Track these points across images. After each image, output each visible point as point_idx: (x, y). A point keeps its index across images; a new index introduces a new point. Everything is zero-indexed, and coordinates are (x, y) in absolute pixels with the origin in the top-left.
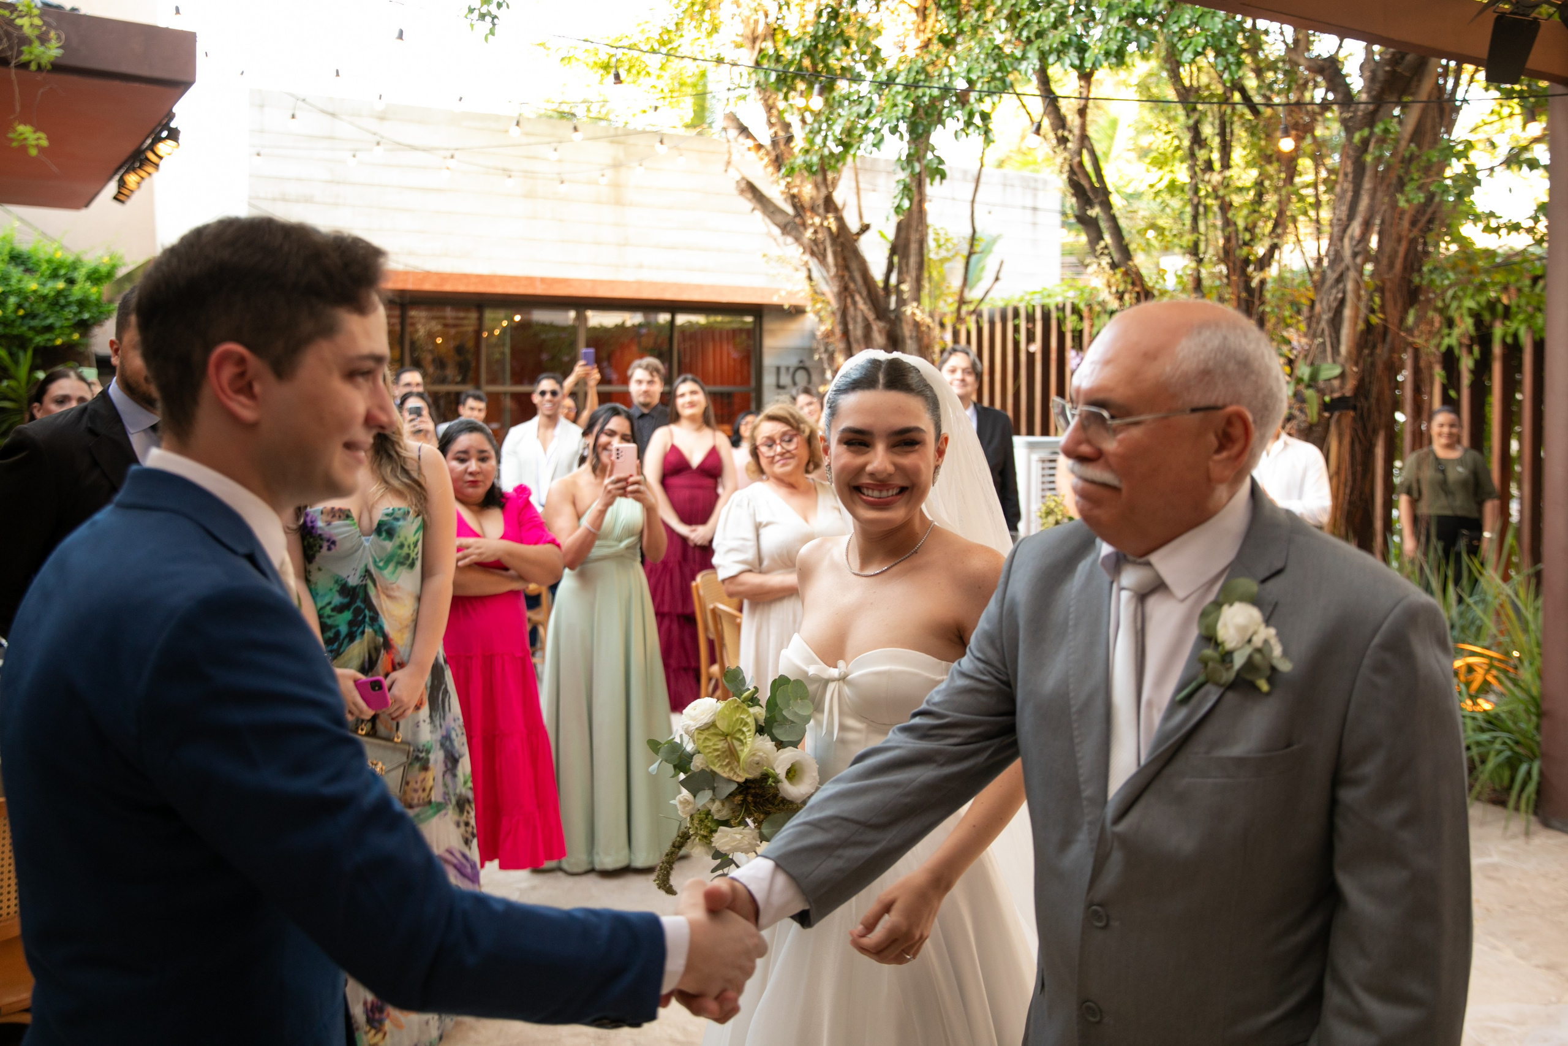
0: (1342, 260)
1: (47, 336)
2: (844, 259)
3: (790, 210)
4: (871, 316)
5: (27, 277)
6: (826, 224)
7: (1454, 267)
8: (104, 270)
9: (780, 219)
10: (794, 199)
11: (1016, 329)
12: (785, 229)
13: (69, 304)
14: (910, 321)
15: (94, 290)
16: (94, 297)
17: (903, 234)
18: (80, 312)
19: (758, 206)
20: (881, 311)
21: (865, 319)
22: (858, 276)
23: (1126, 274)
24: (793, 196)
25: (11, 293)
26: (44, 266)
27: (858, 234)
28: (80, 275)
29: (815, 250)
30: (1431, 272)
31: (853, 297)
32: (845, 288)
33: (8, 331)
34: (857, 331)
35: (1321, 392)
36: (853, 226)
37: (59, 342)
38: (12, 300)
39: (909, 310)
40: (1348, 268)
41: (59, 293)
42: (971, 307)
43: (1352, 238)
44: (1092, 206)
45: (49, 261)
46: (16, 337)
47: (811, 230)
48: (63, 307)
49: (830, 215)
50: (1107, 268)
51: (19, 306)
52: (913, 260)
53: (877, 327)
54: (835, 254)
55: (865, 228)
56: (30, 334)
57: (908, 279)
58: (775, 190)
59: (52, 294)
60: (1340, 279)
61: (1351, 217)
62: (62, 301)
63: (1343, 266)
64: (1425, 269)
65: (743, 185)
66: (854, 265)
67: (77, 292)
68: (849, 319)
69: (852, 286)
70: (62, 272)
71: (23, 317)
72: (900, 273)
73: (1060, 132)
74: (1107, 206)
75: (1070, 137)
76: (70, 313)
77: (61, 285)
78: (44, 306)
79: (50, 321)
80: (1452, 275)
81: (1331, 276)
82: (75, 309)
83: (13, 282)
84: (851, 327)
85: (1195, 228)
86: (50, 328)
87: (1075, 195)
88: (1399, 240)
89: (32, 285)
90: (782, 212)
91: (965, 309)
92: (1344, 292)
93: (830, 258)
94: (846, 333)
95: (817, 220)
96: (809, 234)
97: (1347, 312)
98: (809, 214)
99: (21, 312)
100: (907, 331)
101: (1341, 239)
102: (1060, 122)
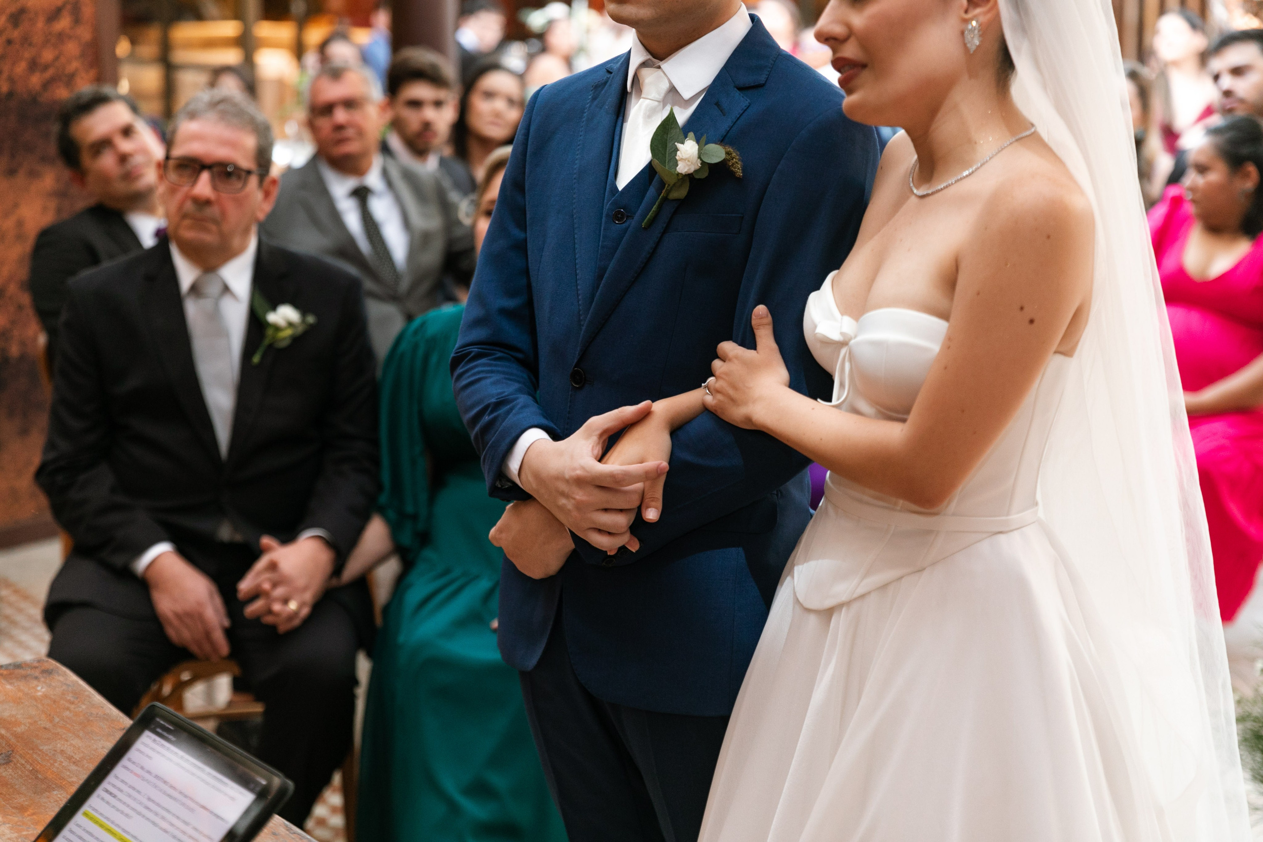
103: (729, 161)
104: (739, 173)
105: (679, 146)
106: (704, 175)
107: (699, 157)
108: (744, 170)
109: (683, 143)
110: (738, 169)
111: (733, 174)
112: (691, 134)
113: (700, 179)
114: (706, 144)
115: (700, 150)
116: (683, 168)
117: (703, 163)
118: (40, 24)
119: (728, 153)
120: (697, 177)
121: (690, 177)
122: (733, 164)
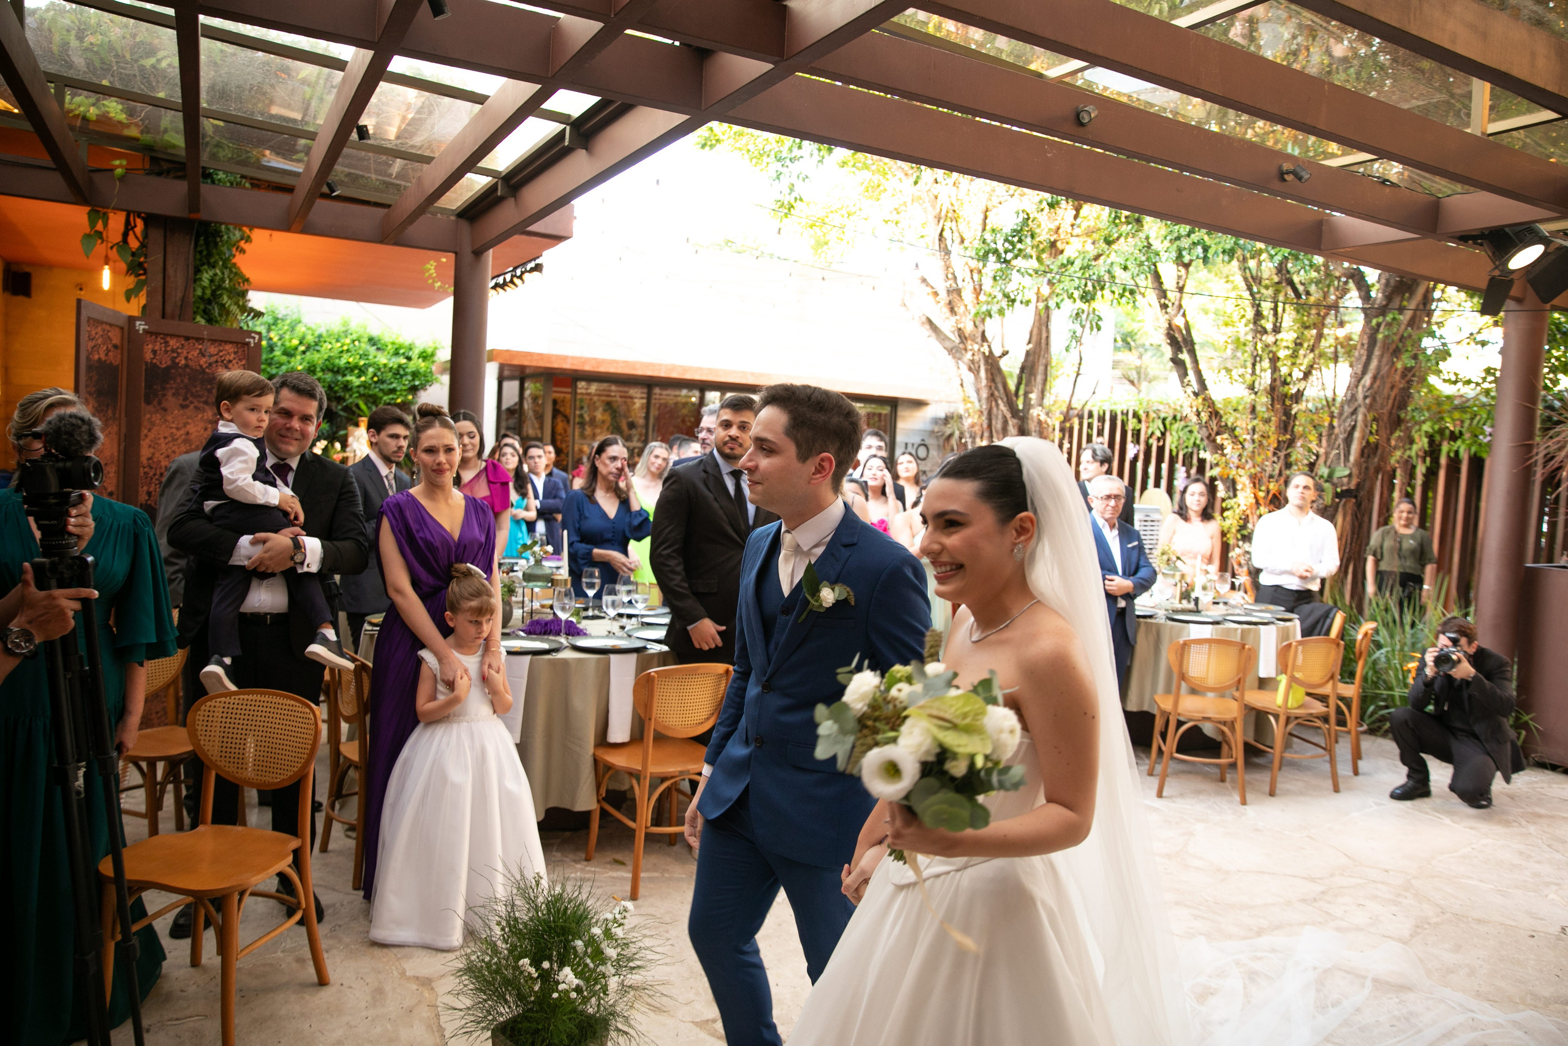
0: (1356, 400)
1: (391, 396)
2: (992, 374)
3: (957, 340)
4: (1008, 415)
5: (379, 354)
6: (982, 350)
7: (1428, 409)
8: (429, 351)
9: (948, 344)
10: (960, 332)
11: (1090, 426)
12: (950, 351)
13: (406, 374)
14: (1036, 420)
15: (423, 364)
16: (422, 370)
17: (1031, 358)
18: (413, 380)
19: (933, 335)
20: (1014, 412)
21: (1004, 417)
22: (1000, 386)
23: (1204, 399)
24: (960, 329)
25: (370, 365)
26: (390, 347)
27: (1000, 357)
28: (414, 354)
29: (973, 368)
30: (1413, 410)
31: (996, 401)
32: (992, 395)
33: (366, 391)
34: (998, 425)
35: (1335, 485)
36: (997, 352)
37: (399, 401)
38: (371, 370)
39: (1035, 412)
40: (1360, 406)
41: (400, 366)
42: (1076, 412)
43: (1364, 386)
44: (1182, 352)
45: (393, 343)
46: (371, 396)
47: (970, 354)
48: (402, 377)
49: (985, 344)
50: (1192, 395)
51: (375, 375)
52: (1039, 378)
53: (1012, 423)
54: (987, 370)
55: (1005, 353)
56: (381, 394)
57: (1036, 390)
58: (947, 325)
59: (395, 366)
60: (1354, 412)
61: (1364, 371)
62: (402, 372)
63: (1356, 404)
64: (1409, 409)
65: (924, 319)
66: (998, 379)
67: (412, 366)
68: (993, 417)
69: (996, 393)
70: (402, 351)
71: (376, 383)
72: (1026, 385)
73: (1163, 301)
74: (1192, 353)
75: (1170, 305)
76: (407, 381)
77: (403, 361)
78: (390, 374)
79: (394, 385)
80: (1427, 414)
81: (1347, 410)
82: (410, 378)
83: (371, 357)
84: (994, 422)
85: (1253, 373)
86: (393, 391)
87: (1171, 344)
88: (1392, 387)
89: (382, 359)
90: (949, 339)
91: (1071, 412)
92: (1356, 422)
93: (983, 373)
94: (990, 426)
95: (976, 347)
96: (969, 356)
97: (1357, 435)
98: (969, 342)
99: (376, 379)
100: (1032, 426)
101: (1357, 387)
102: (1163, 294)
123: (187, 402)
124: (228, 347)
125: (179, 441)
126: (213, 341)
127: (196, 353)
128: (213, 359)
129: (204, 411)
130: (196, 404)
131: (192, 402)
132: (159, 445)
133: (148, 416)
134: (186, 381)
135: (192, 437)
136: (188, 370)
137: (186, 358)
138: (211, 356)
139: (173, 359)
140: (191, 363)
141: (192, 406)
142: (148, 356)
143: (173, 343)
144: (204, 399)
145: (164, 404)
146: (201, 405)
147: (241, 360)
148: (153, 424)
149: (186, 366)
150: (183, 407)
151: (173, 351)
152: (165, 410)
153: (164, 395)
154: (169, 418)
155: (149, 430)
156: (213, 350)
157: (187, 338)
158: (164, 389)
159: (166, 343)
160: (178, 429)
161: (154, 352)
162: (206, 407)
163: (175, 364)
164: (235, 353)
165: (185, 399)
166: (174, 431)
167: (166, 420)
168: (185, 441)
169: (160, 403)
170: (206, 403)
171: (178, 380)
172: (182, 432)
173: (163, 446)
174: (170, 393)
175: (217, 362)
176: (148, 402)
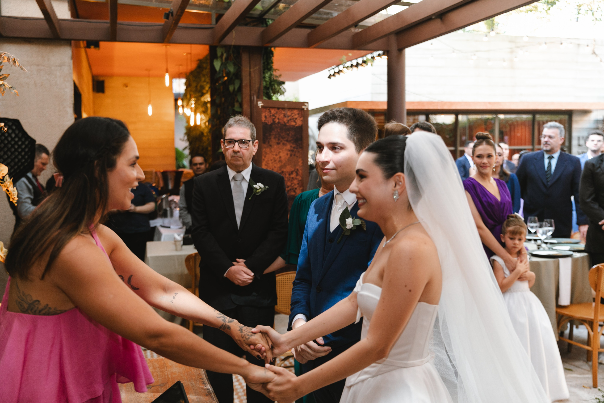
103: (362, 225)
104: (365, 229)
105: (347, 220)
106: (355, 228)
107: (353, 224)
108: (366, 229)
109: (348, 219)
110: (365, 228)
111: (363, 229)
112: (351, 216)
113: (353, 230)
114: (355, 219)
115: (353, 221)
116: (348, 227)
117: (354, 225)
118: (287, 175)
119: (362, 222)
120: (353, 229)
121: (351, 229)
122: (363, 226)
123: (279, 141)
124: (296, 112)
125: (277, 161)
126: (289, 109)
127: (282, 116)
128: (289, 118)
129: (286, 145)
130: (283, 142)
131: (281, 141)
132: (269, 164)
133: (264, 150)
134: (279, 130)
135: (282, 159)
136: (279, 125)
137: (278, 119)
138: (288, 116)
139: (273, 119)
140: (281, 121)
141: (281, 143)
142: (263, 119)
143: (273, 111)
144: (286, 139)
145: (271, 143)
146: (285, 142)
147: (300, 117)
148: (266, 153)
149: (279, 123)
150: (278, 144)
151: (273, 115)
152: (271, 146)
153: (270, 138)
154: (273, 150)
155: (265, 157)
156: (289, 113)
157: (278, 108)
158: (270, 135)
159: (270, 112)
160: (276, 155)
161: (266, 117)
162: (287, 143)
163: (274, 122)
164: (298, 114)
165: (279, 140)
166: (275, 156)
167: (271, 151)
168: (280, 161)
169: (269, 142)
170: (287, 141)
171: (276, 130)
172: (278, 157)
173: (271, 165)
174: (272, 137)
175: (291, 119)
176: (264, 143)
